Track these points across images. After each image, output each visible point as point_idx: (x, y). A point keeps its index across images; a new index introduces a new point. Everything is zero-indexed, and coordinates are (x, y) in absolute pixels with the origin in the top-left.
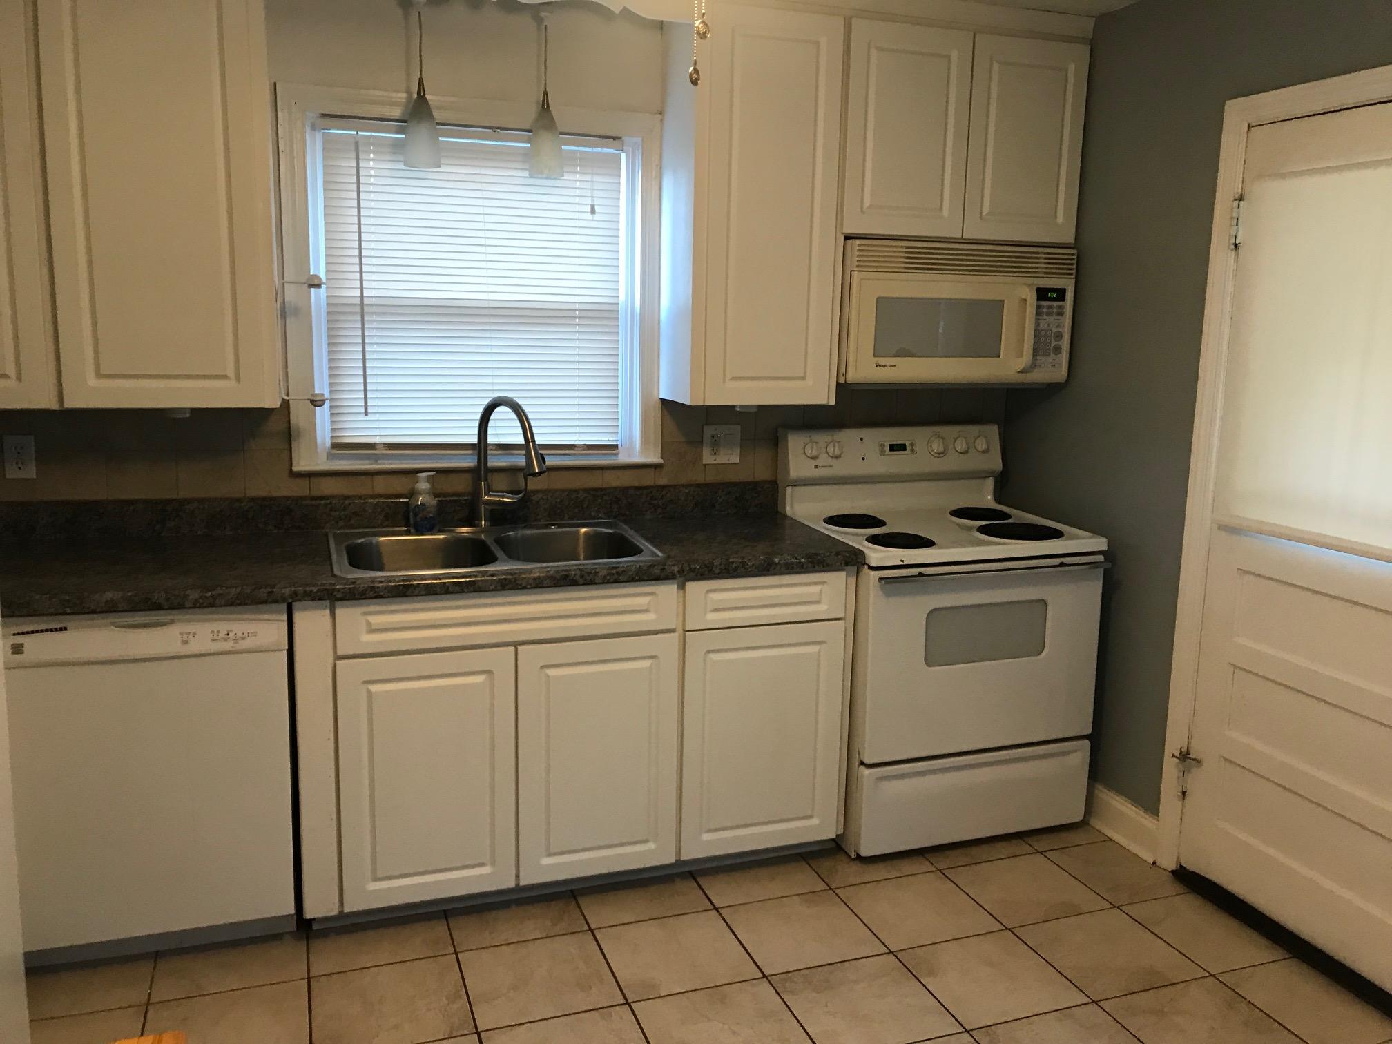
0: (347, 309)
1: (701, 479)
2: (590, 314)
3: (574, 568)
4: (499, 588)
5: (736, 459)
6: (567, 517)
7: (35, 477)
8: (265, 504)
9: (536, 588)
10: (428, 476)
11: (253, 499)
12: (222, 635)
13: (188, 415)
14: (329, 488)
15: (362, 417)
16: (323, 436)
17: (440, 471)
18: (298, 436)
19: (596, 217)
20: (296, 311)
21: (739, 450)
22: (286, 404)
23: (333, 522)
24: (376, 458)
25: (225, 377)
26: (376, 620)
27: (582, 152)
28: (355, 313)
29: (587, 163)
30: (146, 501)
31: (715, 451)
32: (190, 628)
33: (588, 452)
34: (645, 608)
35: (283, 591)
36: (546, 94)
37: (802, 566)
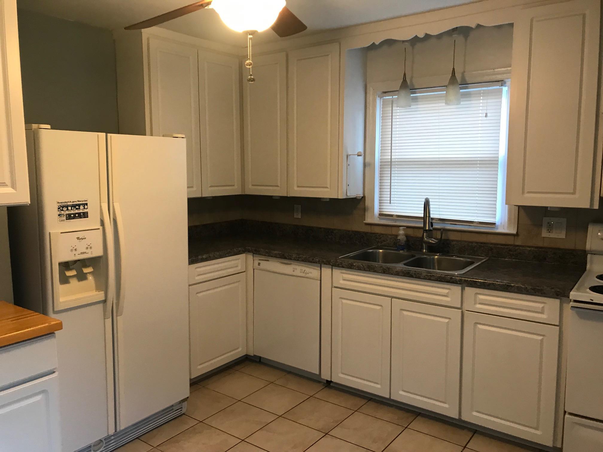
0: (385, 164)
1: (540, 244)
2: (484, 162)
3: (413, 270)
4: (383, 272)
5: (562, 235)
6: (467, 254)
7: (300, 218)
8: (357, 233)
9: (396, 275)
10: (404, 229)
11: (353, 231)
12: (303, 271)
13: (328, 200)
14: (377, 230)
15: (389, 204)
16: (377, 211)
17: (408, 227)
18: (368, 210)
19: (488, 118)
20: (370, 164)
21: (565, 232)
22: (364, 197)
23: (376, 243)
24: (396, 221)
25: (327, 187)
26: (346, 276)
27: (483, 90)
28: (389, 165)
29: (486, 94)
30: (324, 228)
31: (549, 231)
32: (297, 267)
33: (478, 225)
34: (446, 295)
35: (316, 259)
36: (454, 69)
37: (528, 291)
